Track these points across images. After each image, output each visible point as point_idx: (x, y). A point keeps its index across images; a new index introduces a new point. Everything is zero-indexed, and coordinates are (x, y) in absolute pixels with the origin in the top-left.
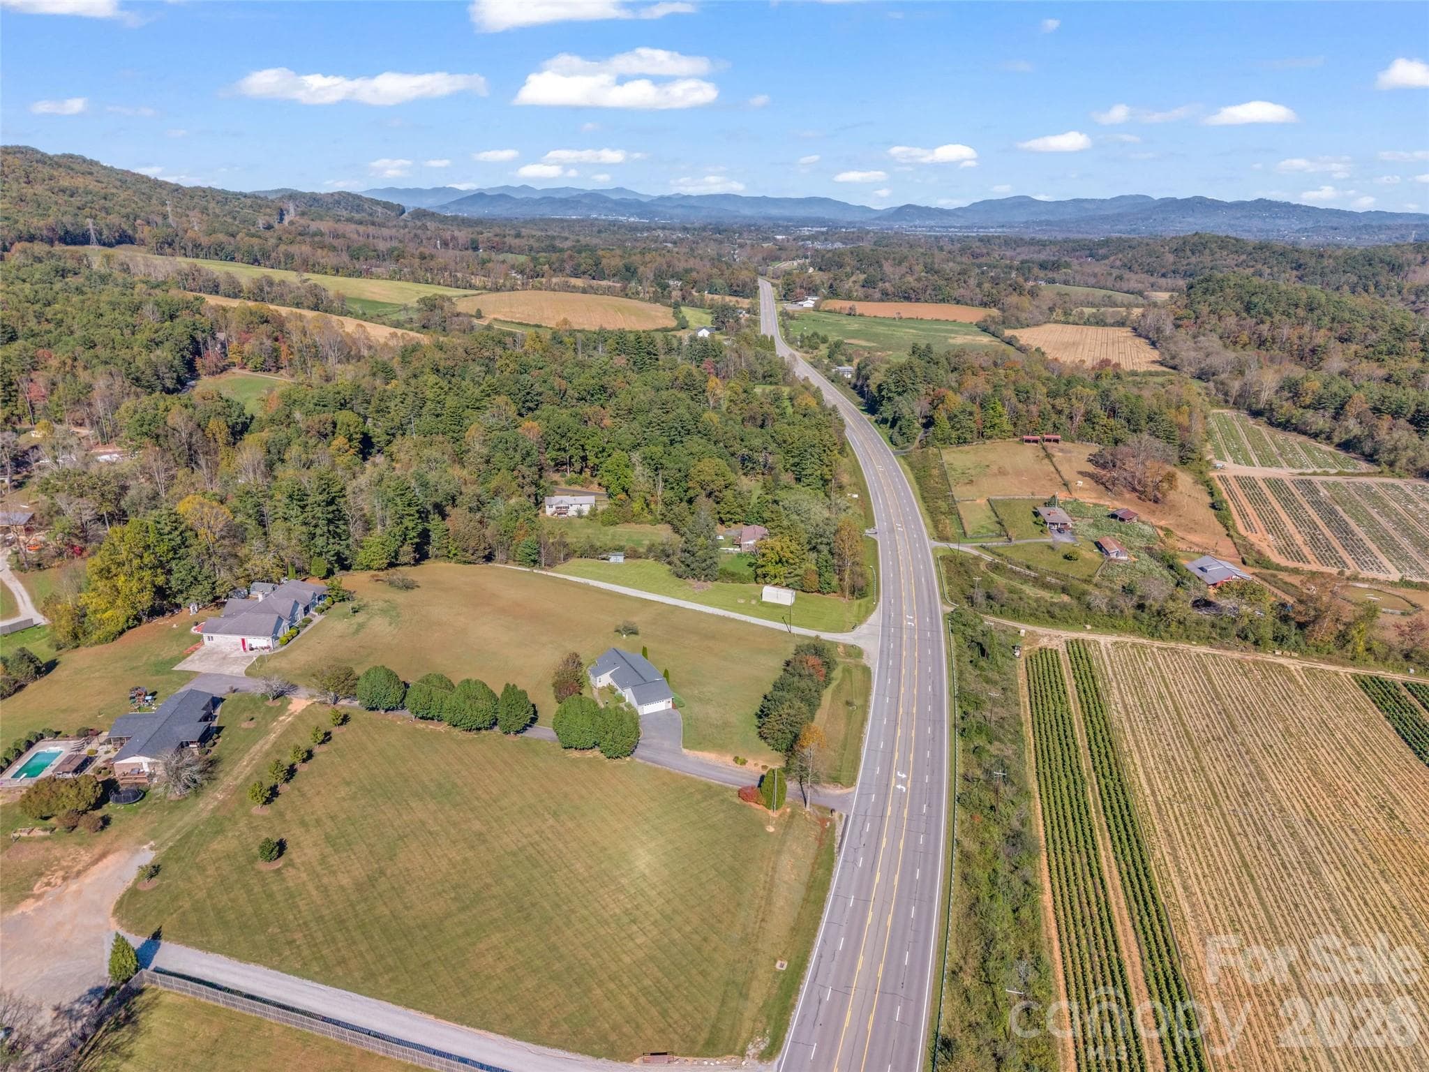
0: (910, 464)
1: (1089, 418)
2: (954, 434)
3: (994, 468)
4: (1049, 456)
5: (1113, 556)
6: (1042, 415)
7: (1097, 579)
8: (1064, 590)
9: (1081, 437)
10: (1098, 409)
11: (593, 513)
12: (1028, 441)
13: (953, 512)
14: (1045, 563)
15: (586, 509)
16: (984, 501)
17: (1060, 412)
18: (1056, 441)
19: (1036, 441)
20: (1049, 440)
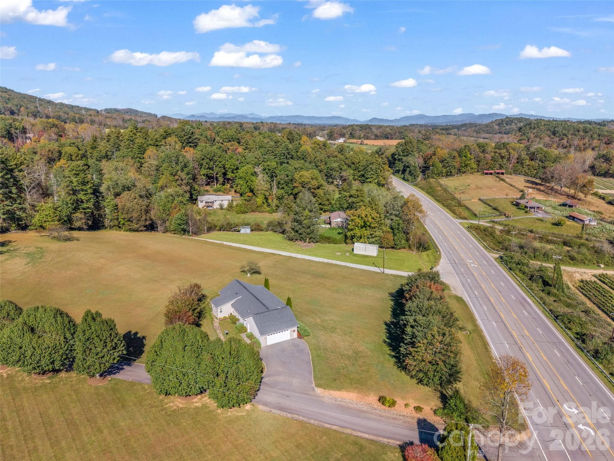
0: (420, 188)
1: (520, 161)
2: (444, 170)
3: (473, 186)
4: (502, 180)
5: (587, 222)
6: (493, 159)
7: (585, 236)
8: (565, 244)
9: (516, 172)
10: (524, 155)
11: (230, 206)
12: (487, 174)
13: (460, 204)
14: (541, 229)
15: (226, 204)
16: (476, 201)
17: (502, 157)
18: (503, 174)
19: (491, 174)
20: (498, 173)
